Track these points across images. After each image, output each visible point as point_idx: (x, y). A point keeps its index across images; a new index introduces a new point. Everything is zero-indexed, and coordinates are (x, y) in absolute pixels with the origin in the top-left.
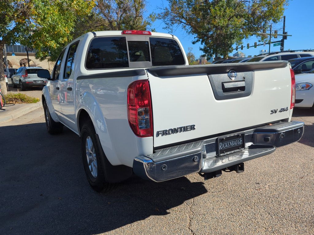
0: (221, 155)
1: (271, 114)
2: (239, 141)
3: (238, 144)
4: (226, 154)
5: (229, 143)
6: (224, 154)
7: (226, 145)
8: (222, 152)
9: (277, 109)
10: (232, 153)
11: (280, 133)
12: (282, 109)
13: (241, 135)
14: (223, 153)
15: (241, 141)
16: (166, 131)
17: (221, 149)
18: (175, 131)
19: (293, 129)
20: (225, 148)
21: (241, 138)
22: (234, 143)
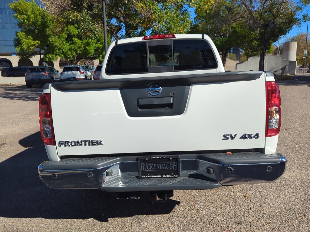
0: (142, 177)
1: (223, 139)
2: (172, 165)
3: (169, 169)
4: (149, 177)
5: (156, 166)
6: (147, 177)
7: (151, 167)
8: (144, 173)
9: (236, 135)
10: (158, 177)
11: (225, 166)
12: (245, 135)
13: (172, 158)
14: (146, 175)
15: (174, 166)
16: (68, 142)
17: (144, 170)
18: (77, 144)
19: (255, 164)
20: (150, 170)
21: (174, 163)
22: (163, 166)
